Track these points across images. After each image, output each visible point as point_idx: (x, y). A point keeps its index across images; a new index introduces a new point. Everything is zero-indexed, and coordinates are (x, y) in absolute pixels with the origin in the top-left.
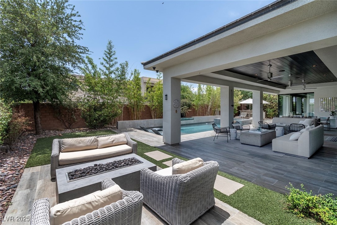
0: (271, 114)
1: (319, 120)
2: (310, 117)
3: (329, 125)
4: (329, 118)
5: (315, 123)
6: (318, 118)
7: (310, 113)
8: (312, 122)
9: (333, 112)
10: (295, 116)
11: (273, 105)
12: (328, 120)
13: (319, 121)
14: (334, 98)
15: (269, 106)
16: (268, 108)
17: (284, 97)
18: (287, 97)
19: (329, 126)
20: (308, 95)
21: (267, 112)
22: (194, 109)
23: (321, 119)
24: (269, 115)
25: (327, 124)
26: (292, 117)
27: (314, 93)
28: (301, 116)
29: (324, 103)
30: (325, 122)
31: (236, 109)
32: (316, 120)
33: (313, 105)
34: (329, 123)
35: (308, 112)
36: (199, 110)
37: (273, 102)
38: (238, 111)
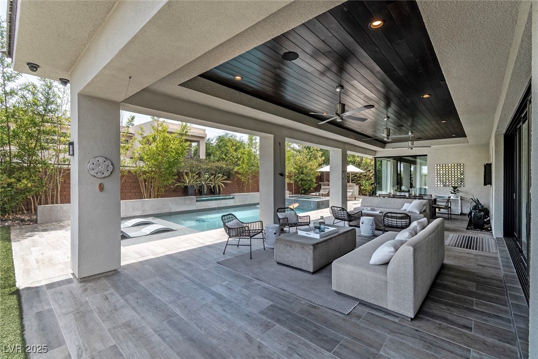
0: (367, 189)
1: (435, 200)
2: (421, 197)
3: (450, 209)
4: (450, 197)
5: (428, 207)
6: (434, 197)
7: (421, 188)
8: (424, 205)
9: (455, 188)
10: (398, 194)
11: (369, 175)
12: (448, 201)
13: (435, 203)
14: (456, 165)
15: (365, 175)
16: (363, 179)
17: (384, 162)
18: (389, 163)
19: (450, 211)
20: (418, 160)
21: (362, 186)
22: (239, 180)
23: (437, 200)
24: (364, 190)
25: (447, 208)
26: (394, 196)
27: (426, 155)
28: (407, 194)
29: (441, 172)
30: (444, 204)
31: (314, 181)
32: (431, 201)
33: (425, 176)
34: (449, 206)
35: (418, 186)
36: (248, 181)
37: (370, 170)
38: (316, 183)
